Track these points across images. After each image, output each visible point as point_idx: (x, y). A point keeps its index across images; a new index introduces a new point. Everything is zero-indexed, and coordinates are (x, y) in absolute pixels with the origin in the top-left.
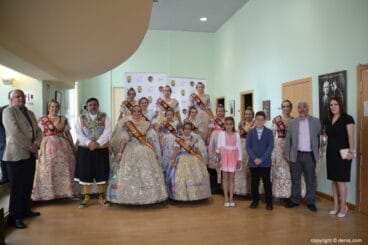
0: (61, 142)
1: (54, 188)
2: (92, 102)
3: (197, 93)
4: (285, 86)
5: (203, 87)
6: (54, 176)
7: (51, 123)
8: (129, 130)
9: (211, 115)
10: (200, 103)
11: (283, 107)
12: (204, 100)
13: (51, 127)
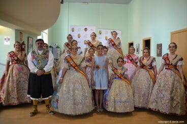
0: (22, 68)
1: (18, 98)
2: (40, 42)
3: (112, 38)
4: (173, 34)
5: (117, 34)
6: (18, 91)
7: (16, 56)
8: (68, 62)
9: (121, 52)
10: (114, 45)
11: (170, 47)
12: (117, 43)
13: (16, 58)
